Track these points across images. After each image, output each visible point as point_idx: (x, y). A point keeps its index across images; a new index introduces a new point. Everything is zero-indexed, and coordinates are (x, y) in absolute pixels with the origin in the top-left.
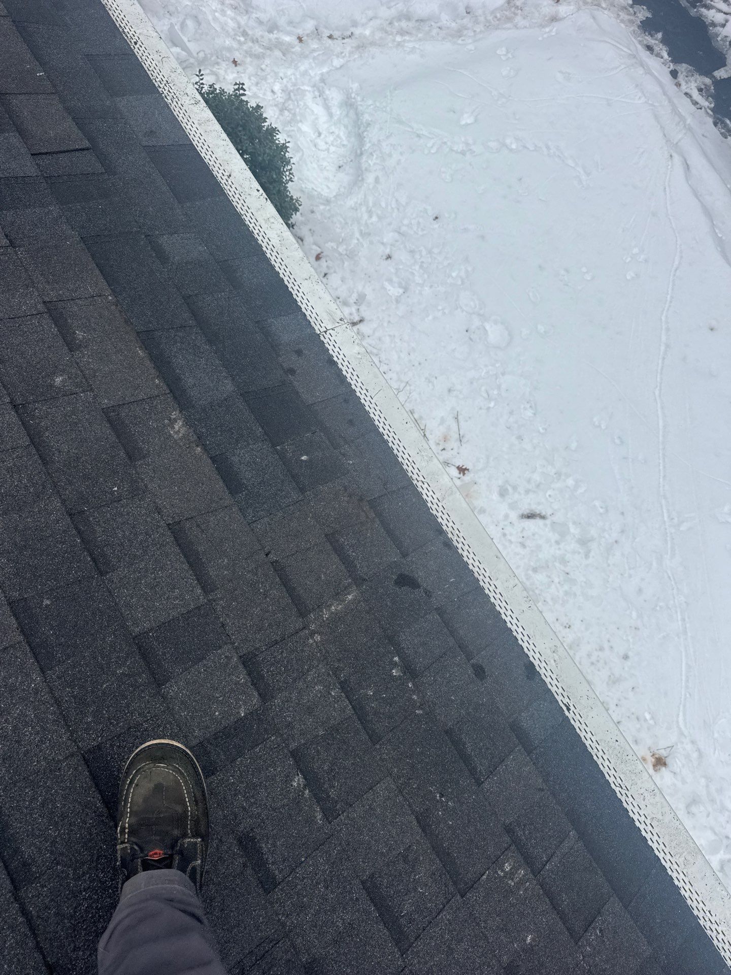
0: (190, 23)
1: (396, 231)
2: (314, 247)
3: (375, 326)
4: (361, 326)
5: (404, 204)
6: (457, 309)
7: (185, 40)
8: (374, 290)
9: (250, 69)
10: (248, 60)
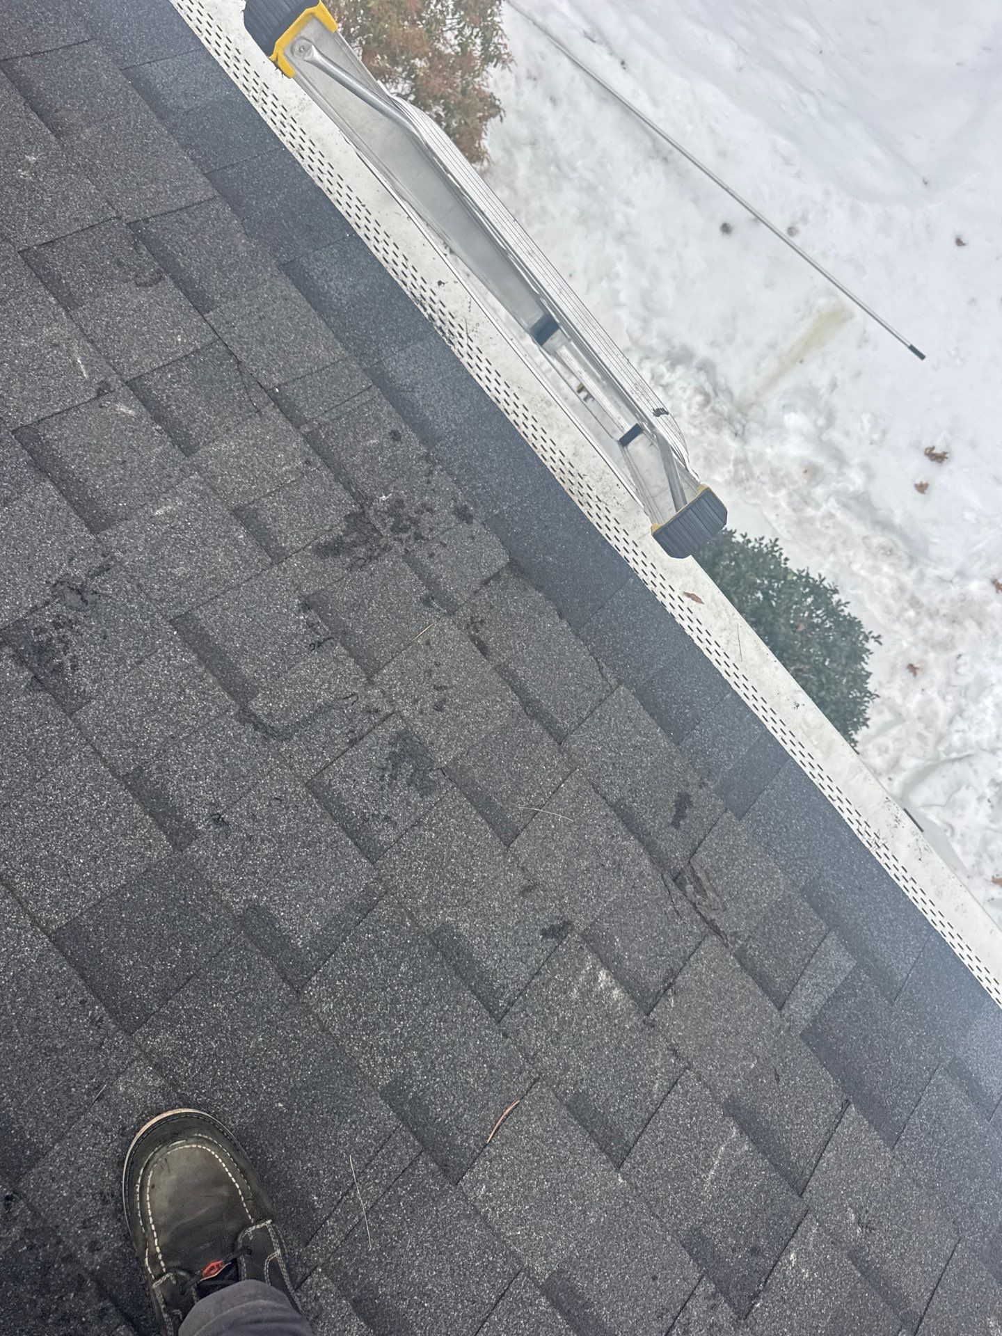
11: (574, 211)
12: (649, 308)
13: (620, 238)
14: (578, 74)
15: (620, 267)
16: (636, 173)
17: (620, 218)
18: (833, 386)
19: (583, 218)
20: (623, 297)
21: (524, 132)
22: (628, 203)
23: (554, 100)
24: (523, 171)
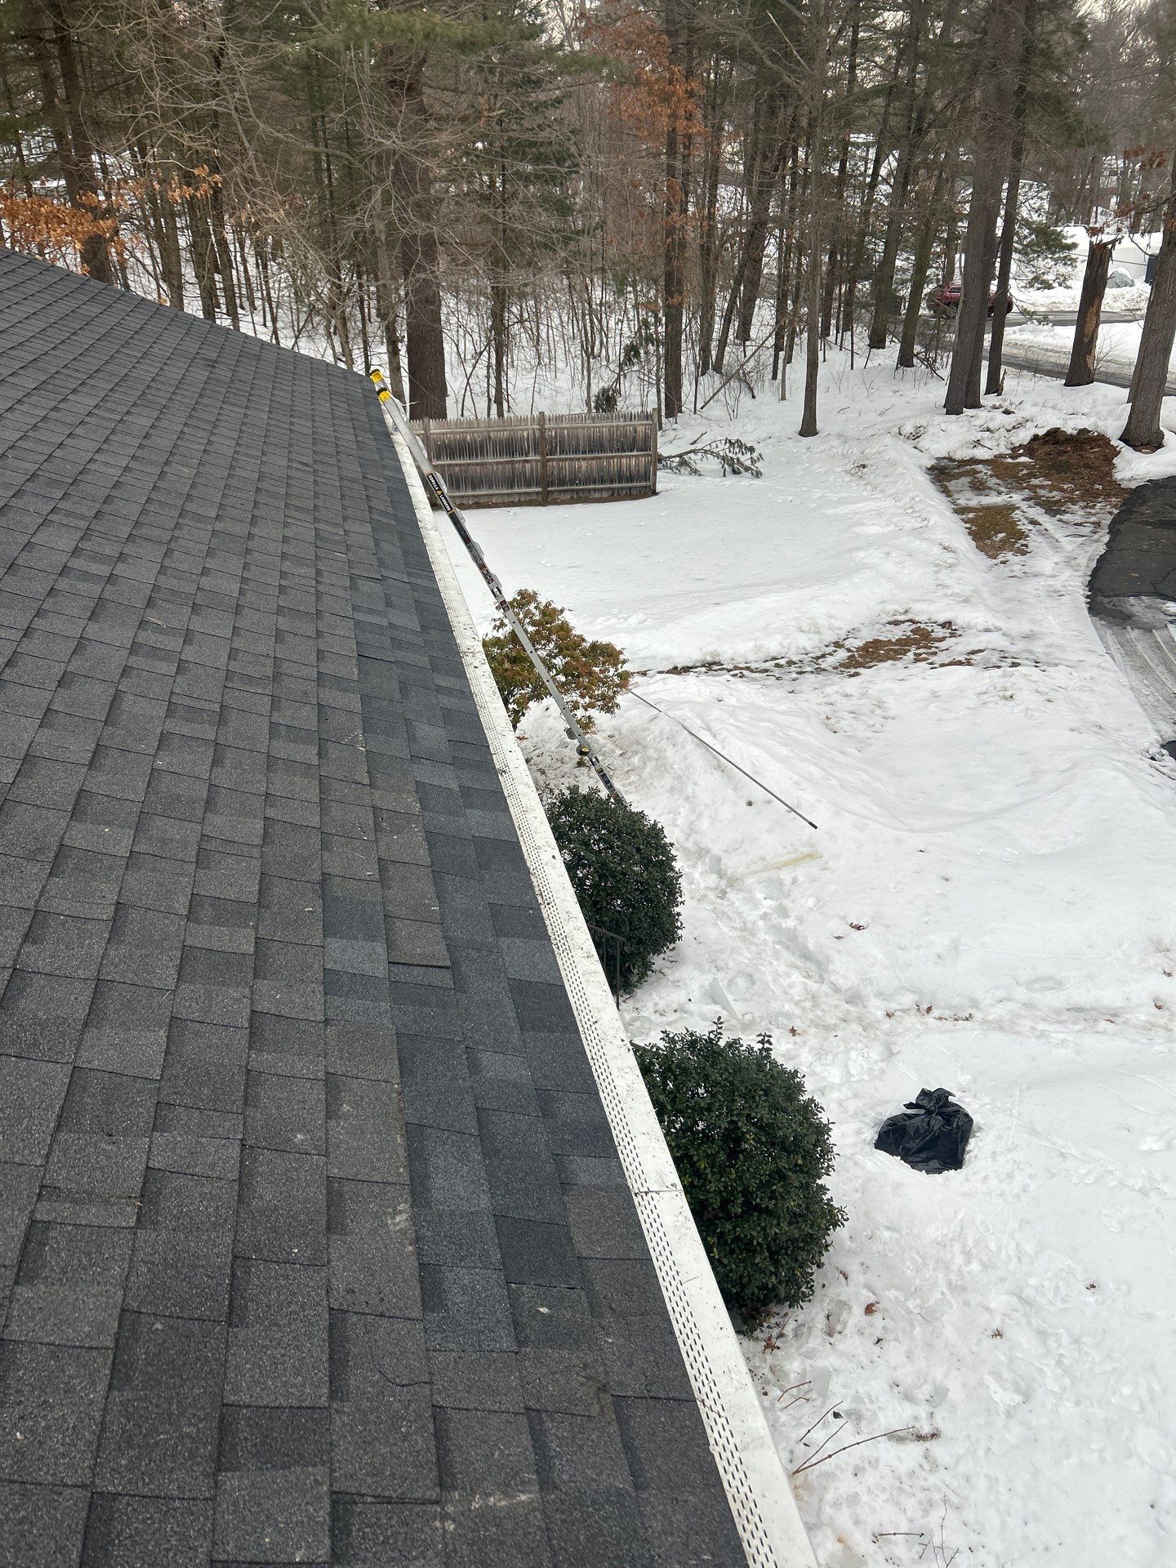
0: (741, 982)
1: (1014, 1294)
2: (865, 1292)
3: (961, 1451)
4: (932, 1445)
5: (1032, 1253)
6: (1130, 1456)
7: (730, 998)
8: (965, 1385)
9: (813, 1042)
10: (813, 1030)
11: (668, 787)
12: (692, 829)
13: (687, 799)
14: (690, 737)
15: (682, 810)
16: (705, 773)
17: (690, 791)
18: (794, 881)
19: (672, 790)
20: (678, 822)
21: (655, 755)
22: (695, 784)
23: (674, 745)
24: (648, 769)
